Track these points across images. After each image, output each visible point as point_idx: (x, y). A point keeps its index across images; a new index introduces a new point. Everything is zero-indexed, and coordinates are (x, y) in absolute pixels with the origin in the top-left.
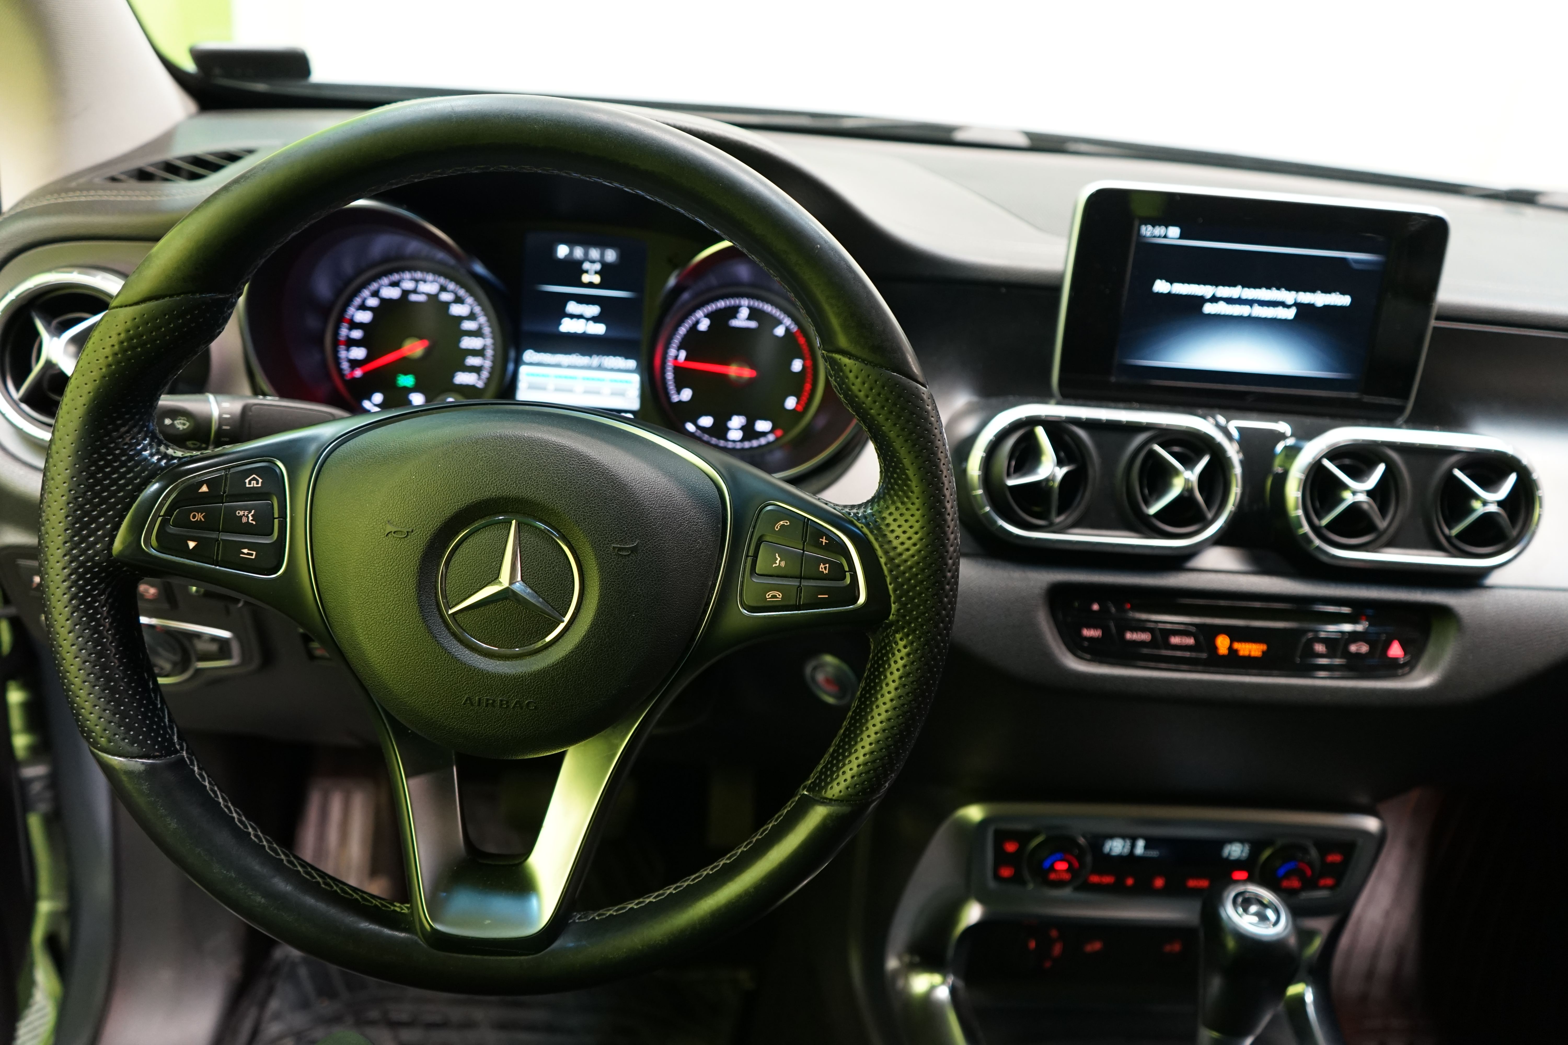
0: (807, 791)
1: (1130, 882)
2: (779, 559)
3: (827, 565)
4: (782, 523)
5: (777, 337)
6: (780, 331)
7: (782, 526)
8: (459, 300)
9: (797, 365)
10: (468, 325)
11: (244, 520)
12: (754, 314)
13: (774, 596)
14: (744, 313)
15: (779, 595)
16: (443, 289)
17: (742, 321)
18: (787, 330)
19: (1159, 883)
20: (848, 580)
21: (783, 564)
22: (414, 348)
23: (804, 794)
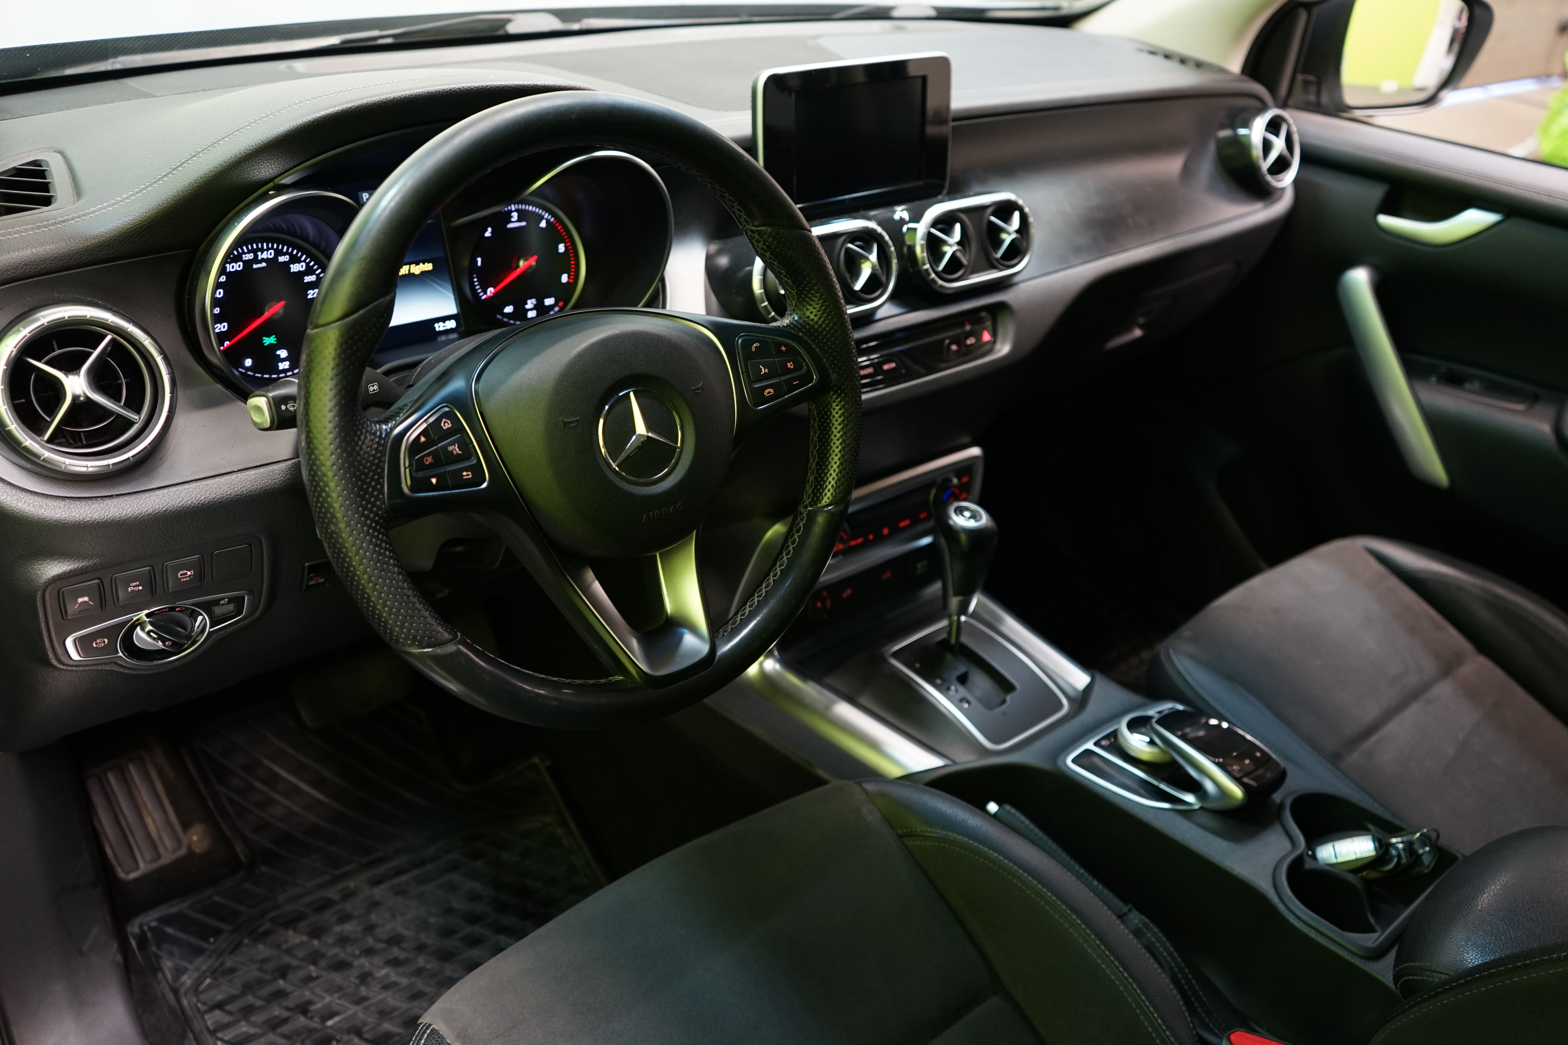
0: (810, 508)
1: (871, 537)
2: (763, 368)
3: (791, 363)
4: (754, 345)
5: (542, 228)
6: (543, 224)
7: (756, 347)
8: (295, 260)
9: (561, 248)
10: (308, 279)
11: (455, 452)
12: (522, 215)
13: (769, 393)
14: (515, 215)
15: (772, 391)
16: (279, 253)
17: (514, 223)
18: (548, 221)
19: (886, 531)
20: (805, 367)
21: (767, 371)
22: (274, 309)
23: (809, 510)
